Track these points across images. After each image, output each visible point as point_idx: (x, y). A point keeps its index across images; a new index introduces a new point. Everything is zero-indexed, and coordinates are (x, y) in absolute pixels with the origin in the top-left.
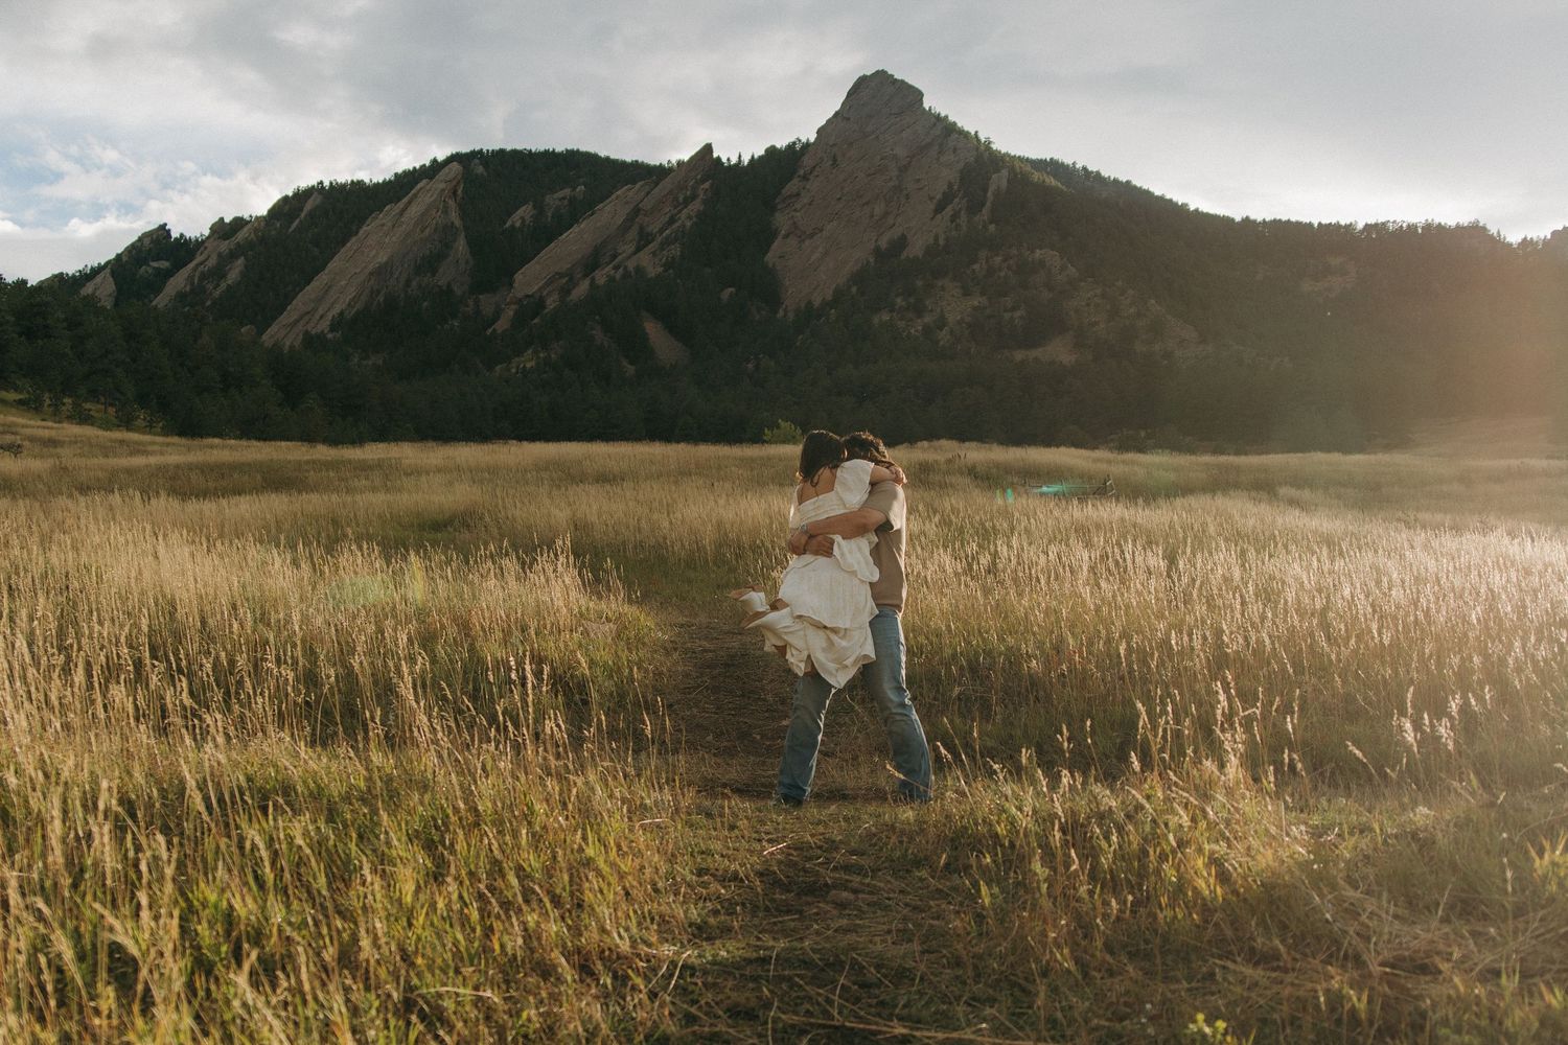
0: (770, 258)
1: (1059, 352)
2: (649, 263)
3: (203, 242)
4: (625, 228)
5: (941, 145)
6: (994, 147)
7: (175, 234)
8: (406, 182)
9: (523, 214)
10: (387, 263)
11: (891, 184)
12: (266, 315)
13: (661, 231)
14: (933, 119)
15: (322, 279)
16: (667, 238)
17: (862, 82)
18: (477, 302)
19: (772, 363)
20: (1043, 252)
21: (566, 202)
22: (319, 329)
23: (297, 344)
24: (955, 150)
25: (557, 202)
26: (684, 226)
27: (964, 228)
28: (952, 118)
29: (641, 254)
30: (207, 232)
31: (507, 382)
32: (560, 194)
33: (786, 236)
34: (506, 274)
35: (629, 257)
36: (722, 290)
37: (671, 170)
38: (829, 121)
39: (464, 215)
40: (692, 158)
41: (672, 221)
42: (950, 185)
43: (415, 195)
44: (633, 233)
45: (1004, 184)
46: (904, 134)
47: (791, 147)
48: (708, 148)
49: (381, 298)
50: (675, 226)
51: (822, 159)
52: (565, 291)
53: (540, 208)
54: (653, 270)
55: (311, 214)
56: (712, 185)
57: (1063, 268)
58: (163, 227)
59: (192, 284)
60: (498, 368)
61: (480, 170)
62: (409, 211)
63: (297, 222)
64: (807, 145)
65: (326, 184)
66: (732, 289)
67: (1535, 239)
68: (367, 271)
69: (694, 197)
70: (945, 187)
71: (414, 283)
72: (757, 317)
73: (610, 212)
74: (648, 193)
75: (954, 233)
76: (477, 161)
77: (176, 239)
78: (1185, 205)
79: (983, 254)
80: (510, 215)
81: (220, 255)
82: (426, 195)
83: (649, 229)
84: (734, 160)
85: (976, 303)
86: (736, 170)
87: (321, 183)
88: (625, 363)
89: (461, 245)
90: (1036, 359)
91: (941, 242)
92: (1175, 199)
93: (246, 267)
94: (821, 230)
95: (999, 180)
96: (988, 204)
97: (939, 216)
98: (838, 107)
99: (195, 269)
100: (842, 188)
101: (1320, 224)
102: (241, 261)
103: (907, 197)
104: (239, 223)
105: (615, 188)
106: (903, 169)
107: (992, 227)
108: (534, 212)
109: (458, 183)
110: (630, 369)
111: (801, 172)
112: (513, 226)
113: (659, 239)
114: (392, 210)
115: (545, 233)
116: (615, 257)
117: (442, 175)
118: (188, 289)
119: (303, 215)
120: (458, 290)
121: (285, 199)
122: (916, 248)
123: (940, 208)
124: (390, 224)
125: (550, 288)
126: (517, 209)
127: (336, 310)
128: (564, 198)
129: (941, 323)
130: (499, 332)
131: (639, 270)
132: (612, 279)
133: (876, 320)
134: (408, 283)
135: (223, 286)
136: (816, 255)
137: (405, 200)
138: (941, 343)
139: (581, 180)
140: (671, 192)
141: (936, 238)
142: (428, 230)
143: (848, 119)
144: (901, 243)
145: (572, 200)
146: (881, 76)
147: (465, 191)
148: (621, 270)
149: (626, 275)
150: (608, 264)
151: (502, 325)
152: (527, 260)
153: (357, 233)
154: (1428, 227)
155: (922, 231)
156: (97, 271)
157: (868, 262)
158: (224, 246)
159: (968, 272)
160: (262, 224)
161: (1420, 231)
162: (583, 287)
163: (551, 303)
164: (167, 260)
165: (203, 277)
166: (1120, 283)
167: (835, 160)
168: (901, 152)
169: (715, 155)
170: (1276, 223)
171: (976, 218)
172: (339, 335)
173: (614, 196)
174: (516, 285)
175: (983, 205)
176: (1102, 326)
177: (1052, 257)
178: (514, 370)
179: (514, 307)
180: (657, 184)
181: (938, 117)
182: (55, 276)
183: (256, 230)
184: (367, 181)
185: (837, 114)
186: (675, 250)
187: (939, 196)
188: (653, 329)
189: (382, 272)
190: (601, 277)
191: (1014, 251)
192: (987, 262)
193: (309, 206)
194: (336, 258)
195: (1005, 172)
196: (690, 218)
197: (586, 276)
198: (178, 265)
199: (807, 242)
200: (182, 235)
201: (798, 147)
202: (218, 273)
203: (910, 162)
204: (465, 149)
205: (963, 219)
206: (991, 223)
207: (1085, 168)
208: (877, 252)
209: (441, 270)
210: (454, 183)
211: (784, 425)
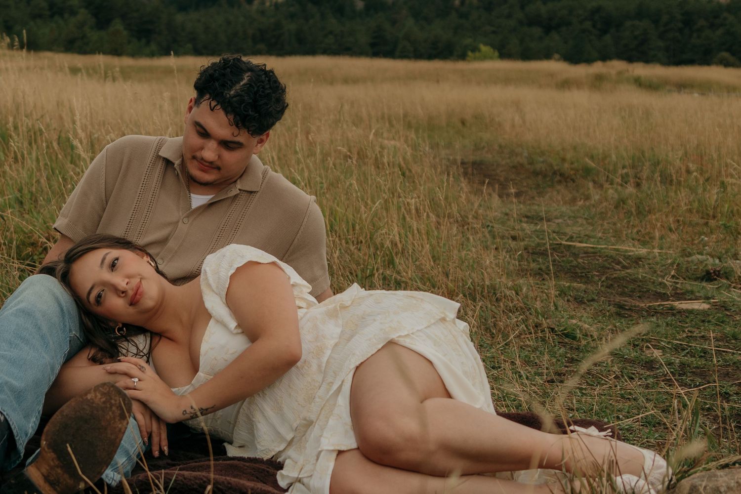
211: (484, 48)
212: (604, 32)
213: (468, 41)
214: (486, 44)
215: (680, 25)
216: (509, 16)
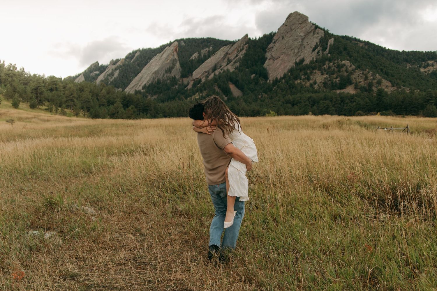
0: (265, 65)
1: (350, 90)
2: (231, 68)
3: (108, 66)
4: (224, 59)
5: (314, 32)
6: (329, 32)
7: (100, 64)
8: (162, 48)
9: (195, 56)
10: (158, 70)
11: (299, 43)
12: (125, 86)
13: (234, 59)
14: (312, 25)
15: (140, 75)
16: (236, 61)
17: (290, 15)
18: (182, 80)
19: (266, 96)
20: (345, 61)
21: (207, 52)
22: (139, 89)
23: (133, 93)
24: (318, 33)
25: (204, 52)
26: (240, 57)
27: (321, 55)
28: (317, 24)
29: (228, 66)
30: (109, 63)
31: (191, 102)
32: (205, 50)
33: (270, 59)
34: (190, 72)
35: (225, 67)
36: (251, 75)
37: (237, 42)
38: (281, 26)
39: (179, 56)
40: (242, 38)
41: (237, 56)
42: (317, 43)
43: (165, 51)
44: (226, 60)
45: (332, 43)
46: (304, 29)
47: (270, 34)
48: (247, 35)
49: (156, 80)
50: (238, 57)
51: (279, 37)
52: (207, 77)
53: (200, 53)
54: (232, 70)
55: (137, 58)
56: (248, 46)
57: (351, 66)
58: (97, 62)
59: (105, 78)
60: (189, 98)
61: (183, 44)
62: (164, 55)
63: (133, 60)
64: (275, 33)
65: (141, 49)
66: (254, 75)
68: (152, 73)
69: (243, 49)
70: (315, 44)
71: (165, 76)
72: (262, 83)
73: (220, 54)
74: (230, 48)
75: (318, 57)
76: (182, 41)
77: (101, 66)
78: (385, 48)
79: (327, 62)
80: (191, 56)
81: (112, 69)
82: (168, 51)
83: (231, 58)
84: (254, 39)
85: (325, 77)
86: (255, 41)
87: (140, 49)
88: (224, 96)
89: (178, 65)
90: (344, 92)
91: (315, 59)
92: (382, 46)
93: (119, 72)
94: (280, 57)
95: (331, 41)
96: (328, 48)
97: (314, 52)
98: (284, 22)
99: (106, 73)
100: (285, 45)
101: (425, 52)
102: (118, 71)
103: (304, 47)
104: (117, 61)
105: (221, 47)
106: (303, 39)
107: (329, 55)
108: (198, 55)
109: (177, 47)
110: (226, 98)
111: (274, 41)
112: (192, 59)
113: (233, 61)
114: (159, 55)
115: (201, 61)
116: (221, 67)
117: (172, 45)
118: (104, 79)
119: (135, 58)
120: (177, 77)
121: (130, 54)
122: (307, 62)
123: (314, 50)
124: (158, 59)
125: (203, 76)
126: (193, 54)
127: (144, 84)
128: (206, 51)
129: (315, 83)
130: (189, 88)
131: (228, 70)
132: (220, 73)
133: (296, 82)
134: (164, 75)
135: (113, 78)
136: (278, 65)
137: (162, 52)
138: (315, 88)
139: (211, 46)
140: (236, 48)
141: (313, 58)
142: (169, 61)
143: (287, 25)
144: (303, 60)
145: (209, 51)
146: (296, 13)
147: (179, 50)
148: (223, 70)
149: (224, 72)
150: (219, 68)
151: (189, 87)
152: (196, 68)
153: (150, 61)
155: (309, 56)
156: (79, 75)
157: (293, 66)
158: (114, 67)
159: (323, 68)
160: (124, 60)
162: (212, 76)
163: (203, 80)
164: (98, 71)
165: (108, 75)
166: (368, 70)
167: (283, 37)
168: (302, 34)
169: (249, 37)
170: (412, 52)
171: (325, 53)
172: (144, 90)
173: (220, 50)
174: (193, 75)
175: (326, 48)
176: (363, 82)
177: (347, 63)
178: (193, 99)
179: (193, 81)
180: (232, 46)
181: (313, 24)
182: (68, 77)
183: (122, 62)
184: (152, 48)
185: (283, 24)
186: (238, 64)
187: (313, 46)
188: (232, 87)
189: (156, 73)
190: (217, 72)
191: (336, 62)
192: (328, 65)
193: (137, 55)
194: (144, 69)
195: (333, 39)
196: (242, 55)
197: (213, 72)
198: (101, 72)
199: (276, 61)
200: (102, 64)
201: (272, 34)
202: (112, 74)
203: (305, 37)
204: (179, 38)
205: (321, 52)
206: (329, 53)
207: (355, 38)
208: (296, 63)
209: (172, 72)
210: (176, 47)
211: (272, 112)
212: (313, 105)
213: (265, 110)
214: (272, 111)
215: (340, 102)
216: (279, 101)
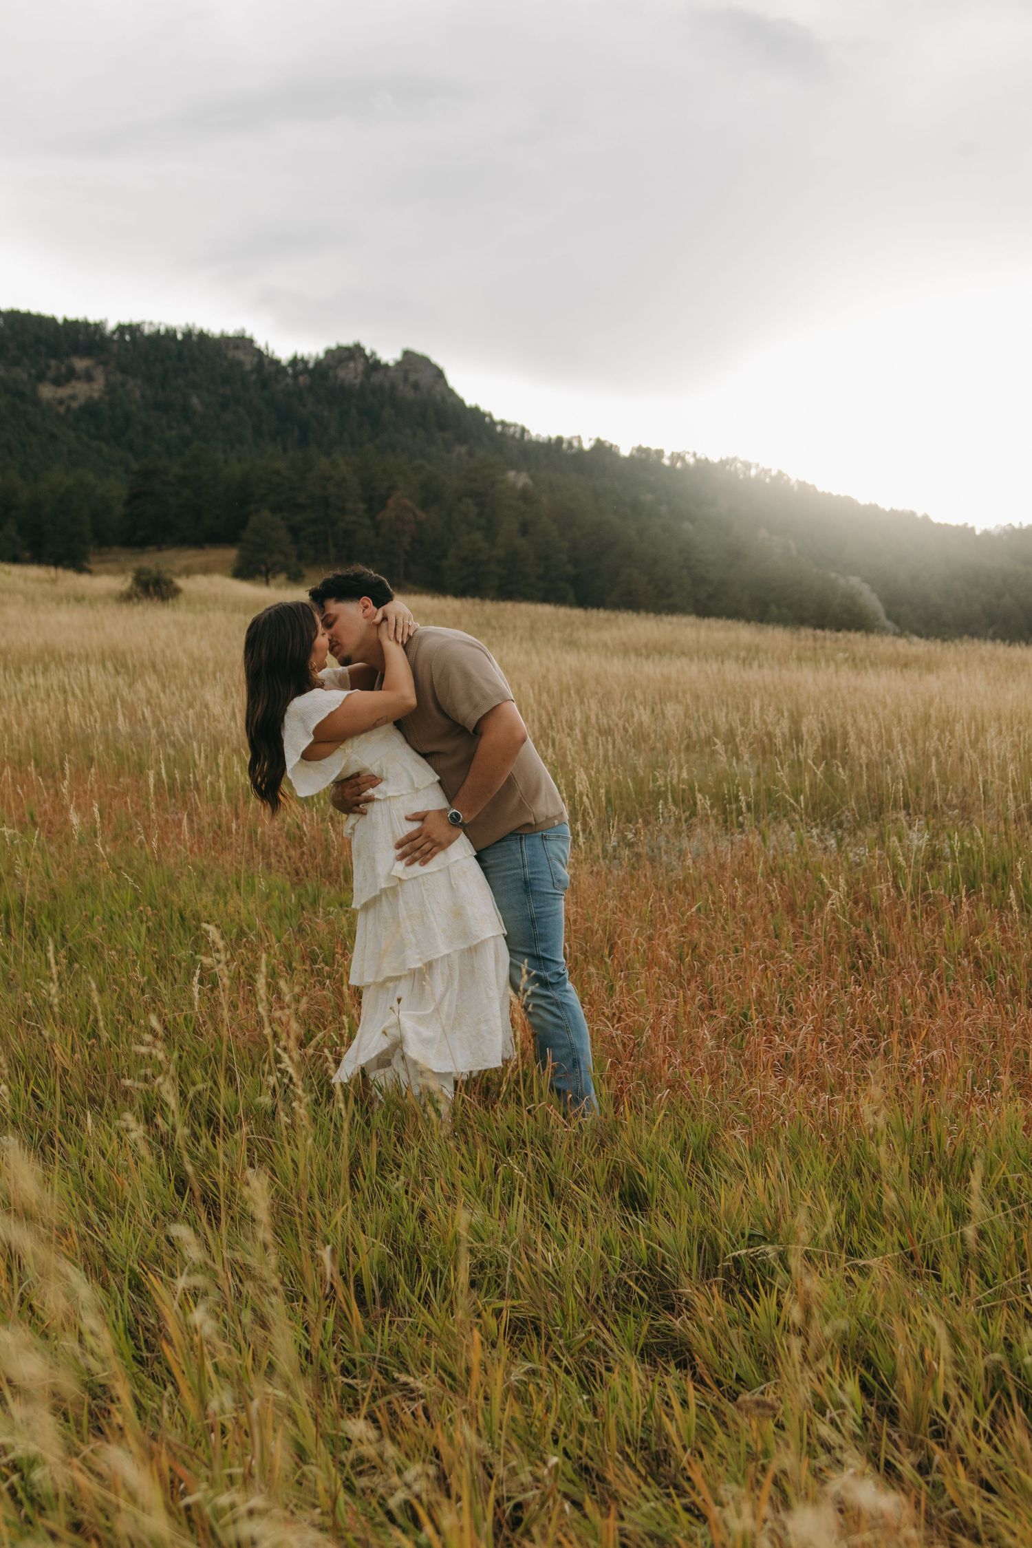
67: (306, 357)
154: (188, 334)
161: (180, 336)
